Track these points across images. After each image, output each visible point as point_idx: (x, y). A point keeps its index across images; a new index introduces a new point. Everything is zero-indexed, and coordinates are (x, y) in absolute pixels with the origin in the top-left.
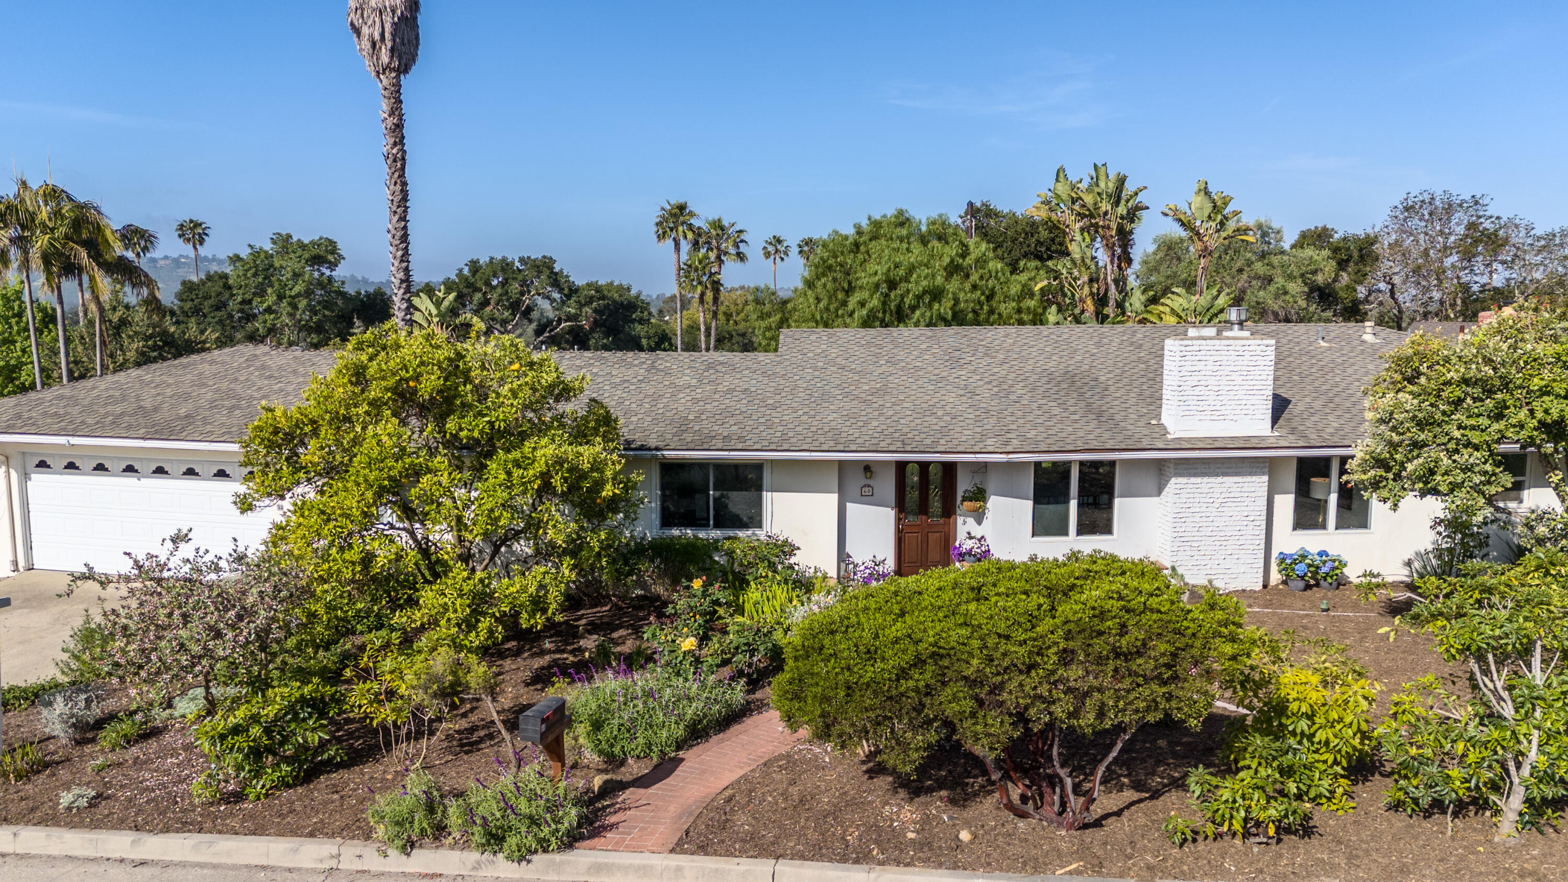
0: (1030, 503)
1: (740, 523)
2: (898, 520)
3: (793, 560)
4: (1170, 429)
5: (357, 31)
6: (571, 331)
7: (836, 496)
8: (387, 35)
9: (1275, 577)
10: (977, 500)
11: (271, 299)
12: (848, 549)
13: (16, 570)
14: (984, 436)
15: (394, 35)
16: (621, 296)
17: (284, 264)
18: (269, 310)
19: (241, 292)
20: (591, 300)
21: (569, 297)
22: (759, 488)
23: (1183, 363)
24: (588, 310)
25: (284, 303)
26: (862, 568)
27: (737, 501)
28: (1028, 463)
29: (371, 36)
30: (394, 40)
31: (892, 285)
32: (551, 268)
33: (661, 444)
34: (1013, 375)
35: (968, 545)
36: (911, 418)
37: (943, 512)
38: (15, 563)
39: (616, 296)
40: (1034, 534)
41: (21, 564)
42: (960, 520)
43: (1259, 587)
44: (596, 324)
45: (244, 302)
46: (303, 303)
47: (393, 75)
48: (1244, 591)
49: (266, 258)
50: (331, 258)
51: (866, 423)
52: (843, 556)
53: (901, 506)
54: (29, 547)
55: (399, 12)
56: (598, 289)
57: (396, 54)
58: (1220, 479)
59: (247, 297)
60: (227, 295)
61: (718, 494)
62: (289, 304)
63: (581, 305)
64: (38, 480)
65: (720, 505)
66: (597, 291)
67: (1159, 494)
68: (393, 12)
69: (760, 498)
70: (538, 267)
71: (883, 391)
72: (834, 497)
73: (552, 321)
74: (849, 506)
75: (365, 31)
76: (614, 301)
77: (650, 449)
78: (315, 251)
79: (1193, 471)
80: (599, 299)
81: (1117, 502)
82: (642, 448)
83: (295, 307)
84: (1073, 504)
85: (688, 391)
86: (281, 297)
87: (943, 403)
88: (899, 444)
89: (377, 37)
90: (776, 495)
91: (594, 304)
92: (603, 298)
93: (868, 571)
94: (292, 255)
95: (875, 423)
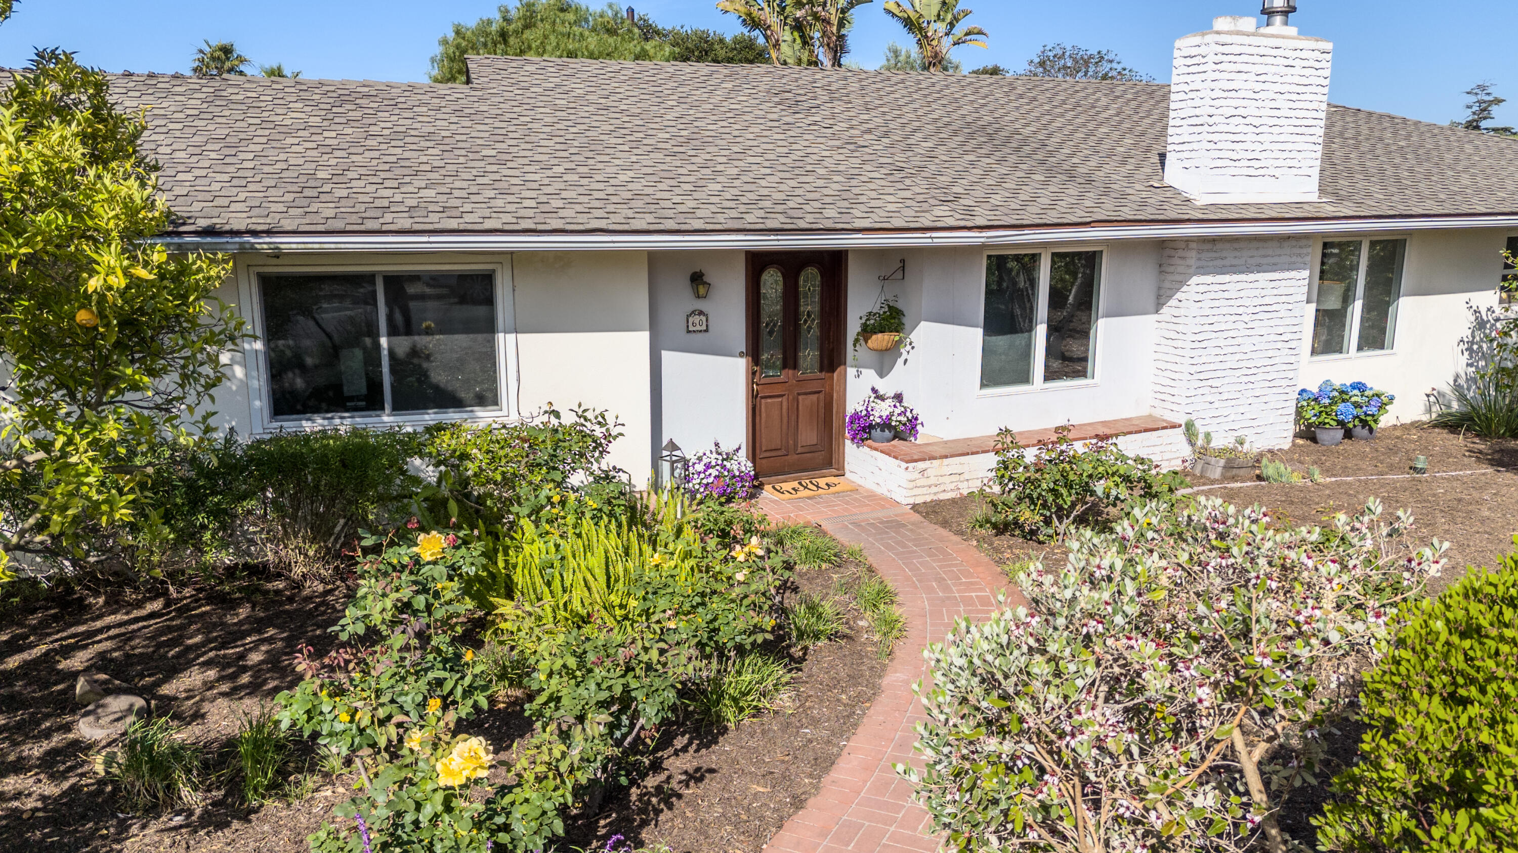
0: (977, 334)
2: (753, 375)
3: (606, 463)
7: (646, 334)
10: (889, 331)
22: (490, 327)
23: (1217, 75)
26: (700, 467)
33: (260, 223)
37: (823, 360)
40: (983, 385)
42: (853, 373)
43: (1290, 440)
48: (1269, 450)
53: (754, 352)
58: (1251, 277)
65: (406, 364)
67: (1158, 307)
72: (644, 337)
77: (234, 233)
79: (1219, 263)
81: (1102, 325)
84: (1041, 332)
90: (526, 339)
93: (710, 473)
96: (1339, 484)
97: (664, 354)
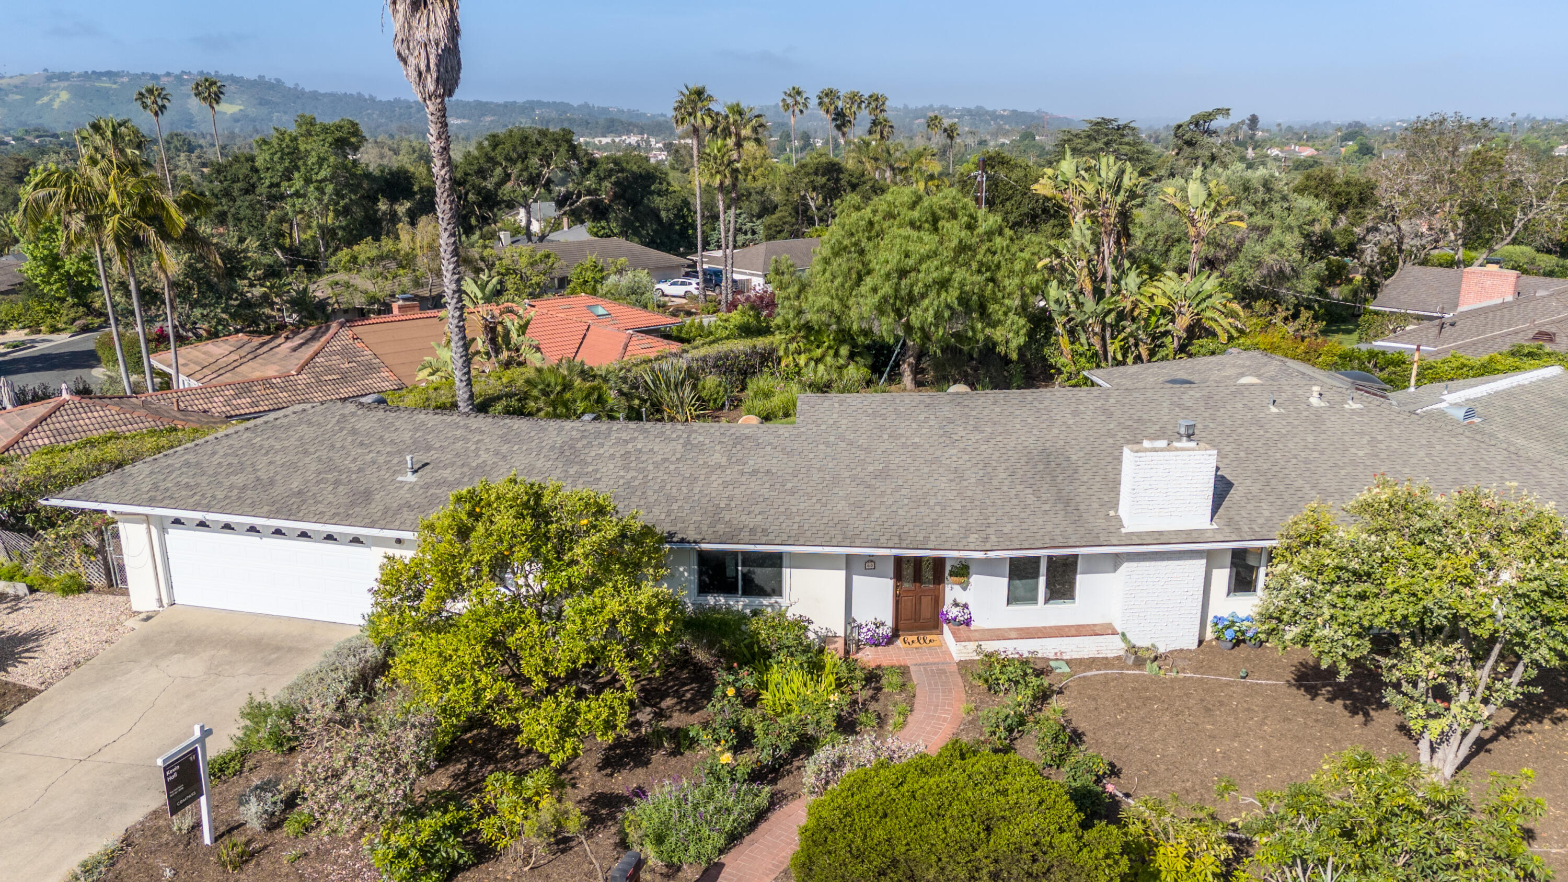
0: (1005, 580)
1: (762, 592)
2: (896, 587)
4: (1125, 523)
5: (405, 61)
6: (591, 203)
7: (845, 572)
8: (432, 66)
9: (1209, 635)
10: (962, 576)
11: (298, 183)
12: (854, 615)
13: (162, 606)
14: (968, 530)
15: (438, 66)
16: (639, 167)
17: (309, 147)
18: (297, 194)
19: (268, 175)
20: (610, 173)
21: (588, 171)
22: (781, 566)
23: (1137, 471)
24: (607, 184)
25: (311, 188)
26: (865, 630)
27: (761, 575)
28: (1003, 559)
29: (417, 67)
30: (439, 71)
31: (903, 273)
32: (569, 142)
33: (698, 538)
34: (998, 454)
35: (954, 612)
36: (907, 508)
37: (934, 579)
38: (160, 600)
39: (635, 168)
40: (1009, 602)
41: (165, 601)
42: (948, 588)
43: (1194, 646)
44: (616, 197)
45: (272, 185)
46: (330, 188)
47: (439, 100)
48: (1182, 650)
49: (291, 141)
50: (353, 140)
51: (870, 513)
52: (849, 619)
53: (898, 578)
54: (170, 587)
55: (442, 44)
56: (616, 162)
57: (441, 82)
59: (275, 180)
60: (255, 179)
61: (746, 569)
62: (317, 189)
63: (600, 179)
64: (174, 534)
65: (748, 580)
66: (616, 164)
67: (1115, 571)
68: (437, 45)
69: (780, 575)
70: (556, 140)
71: (884, 474)
72: (842, 573)
73: (573, 193)
74: (856, 579)
75: (412, 61)
76: (633, 173)
77: (689, 542)
78: (338, 134)
79: (1143, 557)
80: (618, 172)
81: (1079, 578)
82: (682, 541)
83: (322, 191)
84: (1042, 580)
85: (719, 471)
86: (308, 181)
87: (935, 490)
88: (896, 540)
89: (423, 67)
90: (795, 571)
91: (613, 179)
92: (622, 170)
93: (870, 633)
94: (315, 138)
95: (877, 514)
96: (1202, 679)
97: (855, 577)
